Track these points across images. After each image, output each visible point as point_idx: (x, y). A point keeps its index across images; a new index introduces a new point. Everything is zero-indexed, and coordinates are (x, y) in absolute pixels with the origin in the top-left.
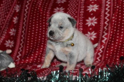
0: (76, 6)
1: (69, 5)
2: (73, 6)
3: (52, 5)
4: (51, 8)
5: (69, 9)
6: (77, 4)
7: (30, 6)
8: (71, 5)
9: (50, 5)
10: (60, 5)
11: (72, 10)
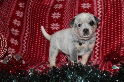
0: (71, 13)
1: (64, 11)
2: (68, 13)
3: (50, 10)
4: (49, 13)
5: (65, 15)
6: (72, 11)
7: (31, 13)
8: (67, 11)
9: (48, 10)
10: (57, 10)
11: (67, 16)
